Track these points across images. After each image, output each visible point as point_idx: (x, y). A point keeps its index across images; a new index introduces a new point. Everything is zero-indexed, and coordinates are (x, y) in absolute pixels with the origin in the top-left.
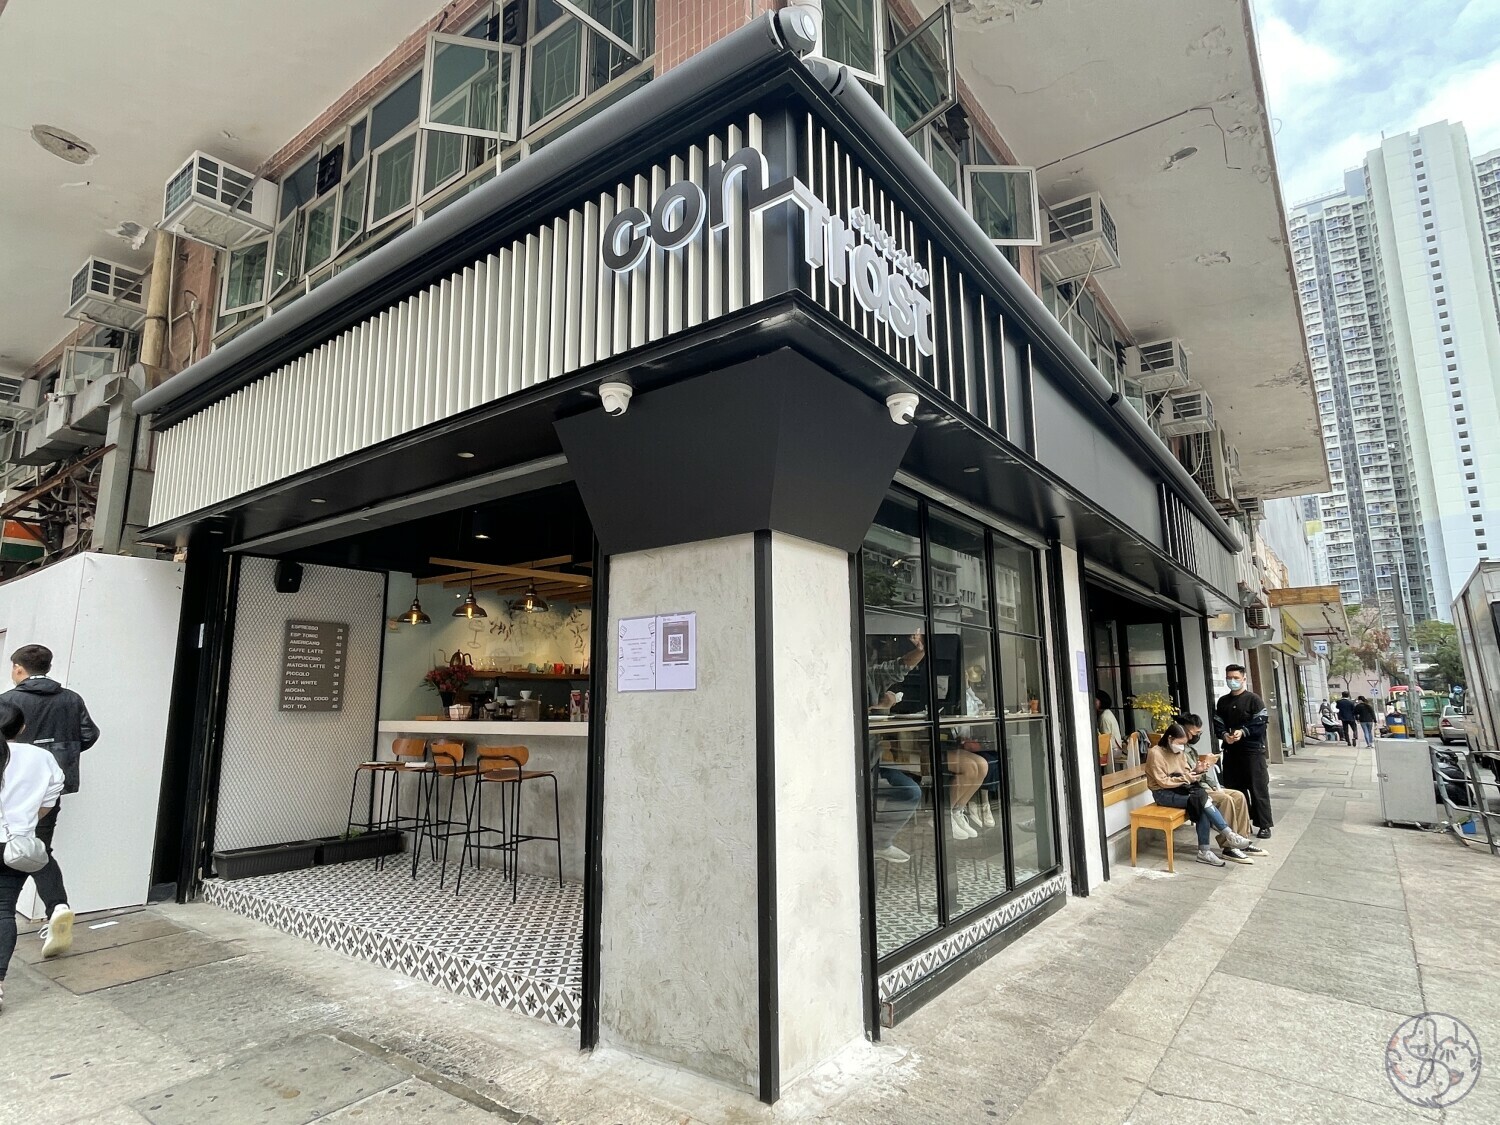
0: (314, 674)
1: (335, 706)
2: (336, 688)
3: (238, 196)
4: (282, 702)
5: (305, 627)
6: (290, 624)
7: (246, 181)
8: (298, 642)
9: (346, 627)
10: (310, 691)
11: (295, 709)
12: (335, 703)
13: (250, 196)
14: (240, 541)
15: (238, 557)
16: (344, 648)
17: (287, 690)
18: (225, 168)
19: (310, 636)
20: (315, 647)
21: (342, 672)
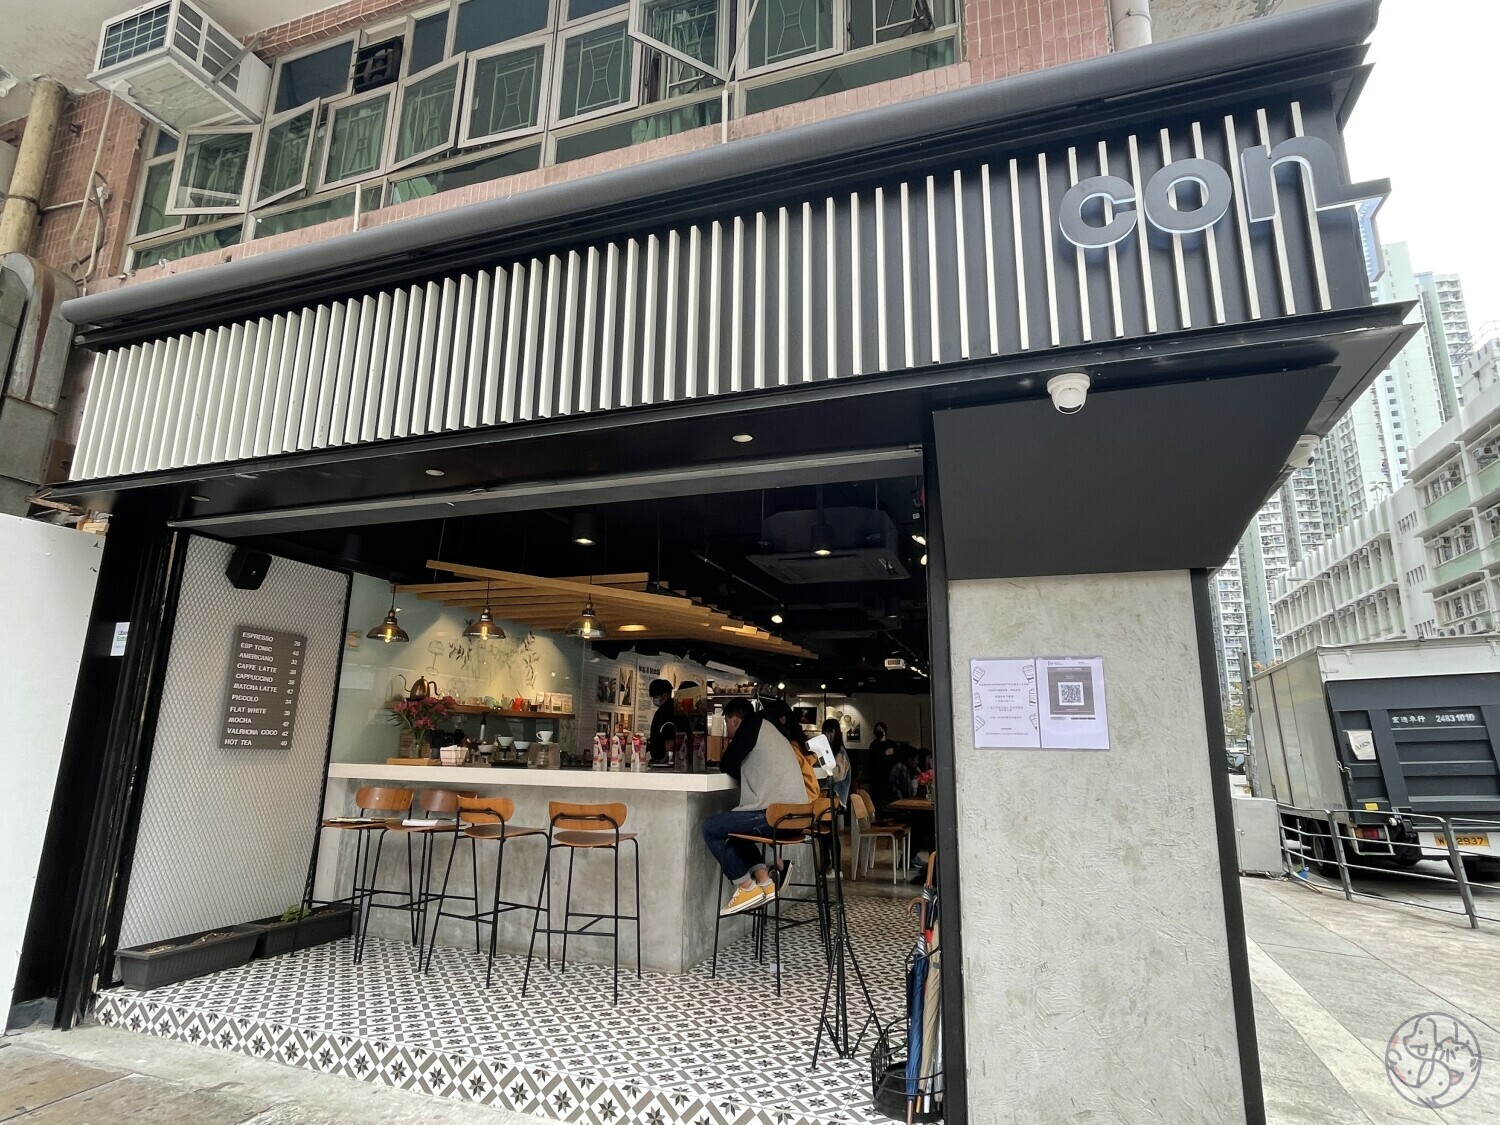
0: (265, 700)
1: (284, 743)
2: (287, 719)
3: (223, 67)
4: (225, 735)
5: (258, 637)
6: (240, 631)
7: (236, 52)
8: (248, 656)
9: (303, 640)
10: (258, 722)
11: (238, 746)
12: (284, 738)
13: (236, 68)
14: (189, 514)
15: (185, 535)
16: (299, 668)
17: (231, 720)
18: (210, 26)
19: (264, 648)
20: (266, 664)
21: (295, 698)
